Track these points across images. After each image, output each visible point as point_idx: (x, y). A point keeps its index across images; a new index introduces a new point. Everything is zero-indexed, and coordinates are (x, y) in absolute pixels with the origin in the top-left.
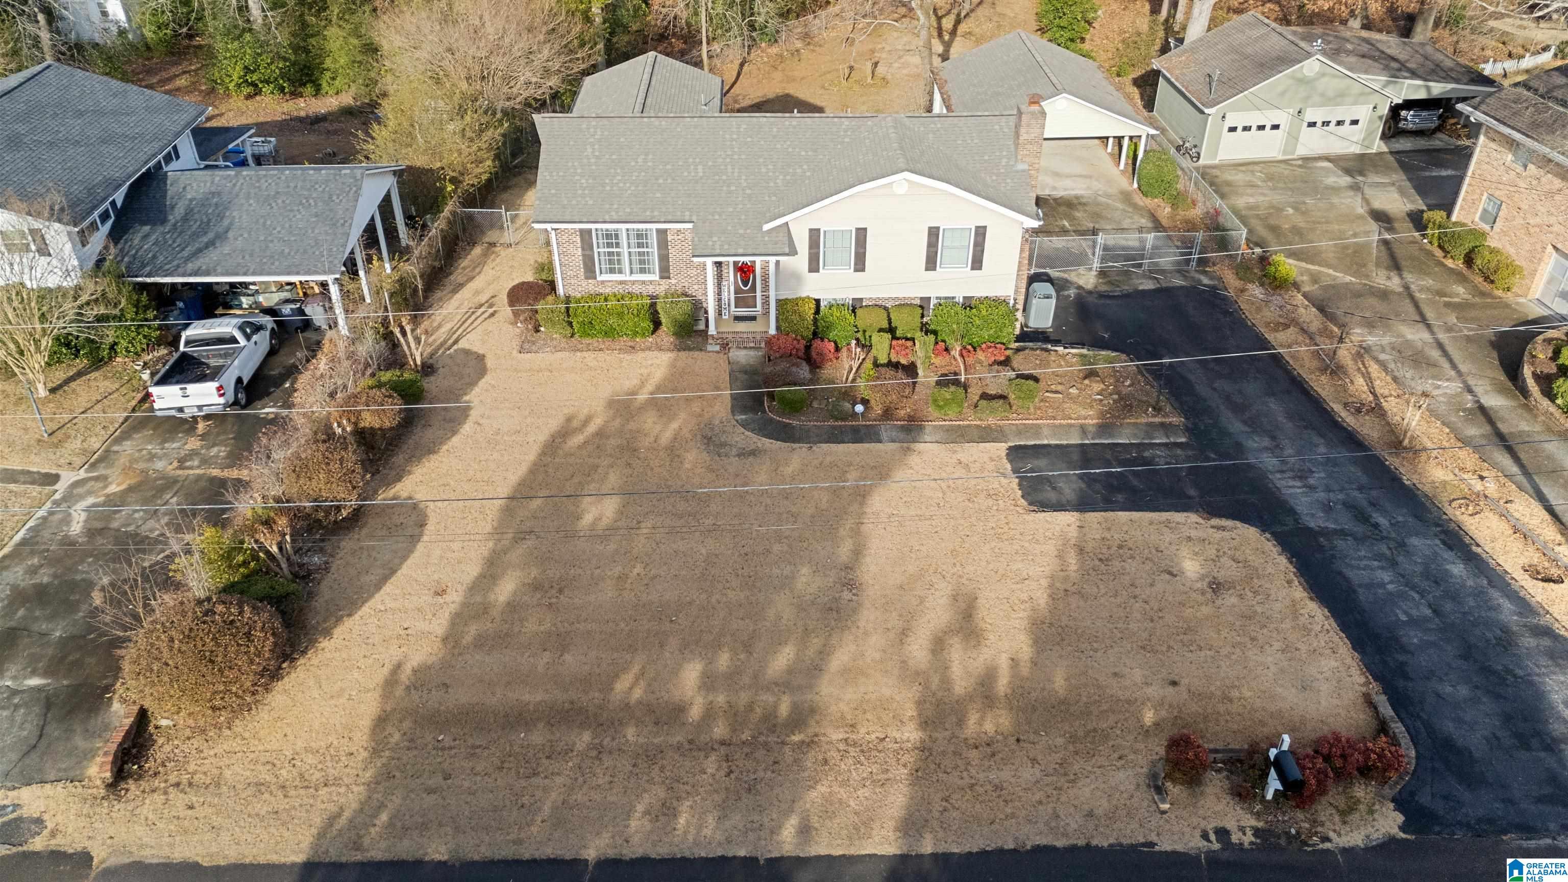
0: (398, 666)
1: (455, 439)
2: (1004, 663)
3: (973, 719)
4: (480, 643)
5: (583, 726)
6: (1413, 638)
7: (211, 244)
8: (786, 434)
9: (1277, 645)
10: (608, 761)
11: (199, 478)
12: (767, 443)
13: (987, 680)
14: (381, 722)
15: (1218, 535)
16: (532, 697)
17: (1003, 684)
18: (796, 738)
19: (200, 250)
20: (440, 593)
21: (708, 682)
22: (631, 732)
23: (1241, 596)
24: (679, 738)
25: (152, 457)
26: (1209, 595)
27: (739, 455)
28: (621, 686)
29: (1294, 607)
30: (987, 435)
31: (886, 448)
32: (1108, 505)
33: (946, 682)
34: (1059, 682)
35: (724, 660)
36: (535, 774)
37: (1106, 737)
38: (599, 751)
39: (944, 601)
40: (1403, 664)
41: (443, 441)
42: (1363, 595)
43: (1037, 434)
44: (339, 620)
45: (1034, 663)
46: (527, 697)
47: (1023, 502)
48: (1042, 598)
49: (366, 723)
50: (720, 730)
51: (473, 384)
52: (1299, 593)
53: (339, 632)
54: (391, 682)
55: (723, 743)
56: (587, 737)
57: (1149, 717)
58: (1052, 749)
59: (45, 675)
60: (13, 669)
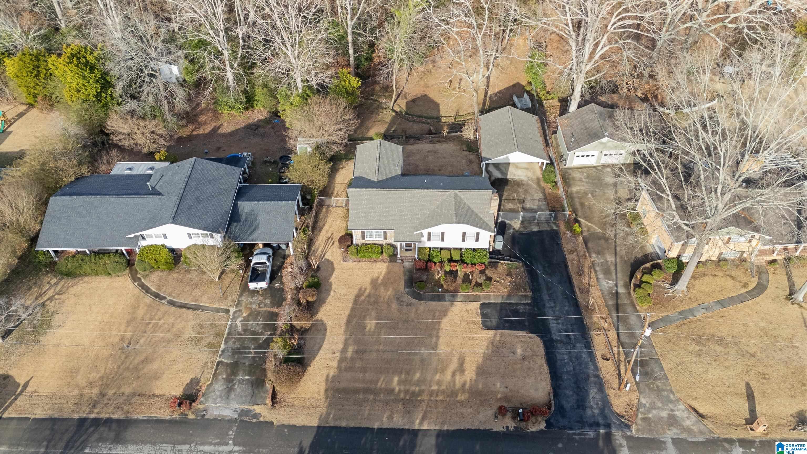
0: (328, 376)
1: (330, 297)
2: (468, 380)
3: (460, 395)
4: (347, 369)
5: (371, 394)
6: (565, 377)
7: (255, 230)
8: (419, 297)
9: (533, 378)
10: (377, 403)
11: (265, 311)
12: (414, 301)
13: (464, 385)
14: (326, 390)
15: (529, 340)
16: (359, 385)
17: (467, 386)
18: (419, 399)
19: (252, 232)
20: (334, 353)
21: (399, 383)
22: (382, 395)
23: (529, 362)
24: (392, 398)
25: (251, 303)
26: (522, 361)
27: (407, 305)
28: (379, 384)
29: (541, 366)
30: (475, 299)
31: (447, 303)
32: (504, 328)
33: (454, 385)
34: (480, 386)
35: (403, 377)
36: (362, 406)
37: (489, 401)
38: (375, 400)
39: (456, 361)
40: (560, 384)
41: (327, 298)
42: (559, 363)
43: (489, 299)
44: (311, 361)
45: (475, 380)
46: (358, 386)
47: (481, 326)
48: (480, 360)
49: (323, 391)
50: (402, 396)
52: (544, 361)
53: (312, 365)
54: (327, 380)
55: (403, 400)
56: (372, 396)
57: (499, 396)
58: (475, 404)
59: (249, 375)
60: (241, 374)
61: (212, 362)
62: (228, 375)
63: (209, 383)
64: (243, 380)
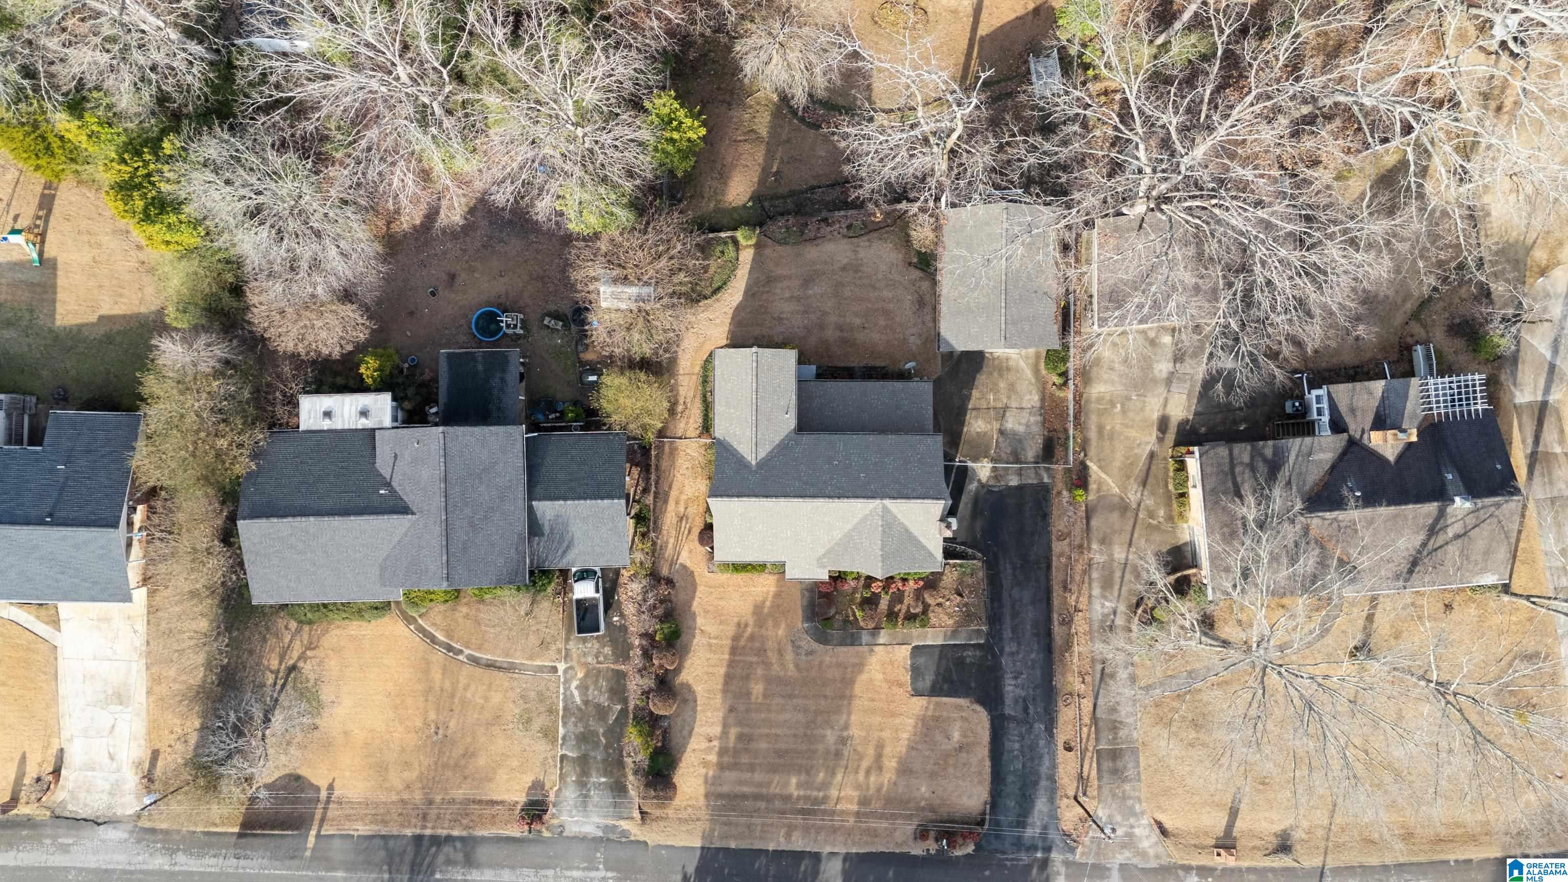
0: (706, 777)
1: (695, 642)
2: (886, 781)
3: (874, 802)
4: (729, 766)
5: (763, 801)
6: (1010, 779)
7: (568, 547)
9: (968, 779)
10: (771, 814)
11: (608, 668)
12: (816, 646)
13: (880, 789)
14: (706, 796)
15: (972, 715)
16: (746, 789)
17: (884, 790)
19: (564, 552)
20: (710, 741)
21: (799, 786)
22: (777, 803)
23: (967, 754)
24: (789, 807)
25: (585, 654)
26: (957, 752)
27: (806, 654)
28: (773, 787)
31: (863, 649)
32: (941, 693)
34: (900, 791)
35: (803, 777)
36: (752, 818)
38: (768, 810)
40: (1002, 790)
41: (691, 642)
42: (1005, 757)
43: (926, 639)
45: (895, 782)
47: (910, 690)
48: (904, 750)
49: (702, 797)
50: (801, 804)
51: (693, 598)
54: (706, 782)
55: (802, 809)
56: (764, 805)
57: (923, 805)
59: (605, 776)
60: (594, 774)
61: (554, 757)
62: (578, 776)
63: (556, 788)
64: (600, 784)
